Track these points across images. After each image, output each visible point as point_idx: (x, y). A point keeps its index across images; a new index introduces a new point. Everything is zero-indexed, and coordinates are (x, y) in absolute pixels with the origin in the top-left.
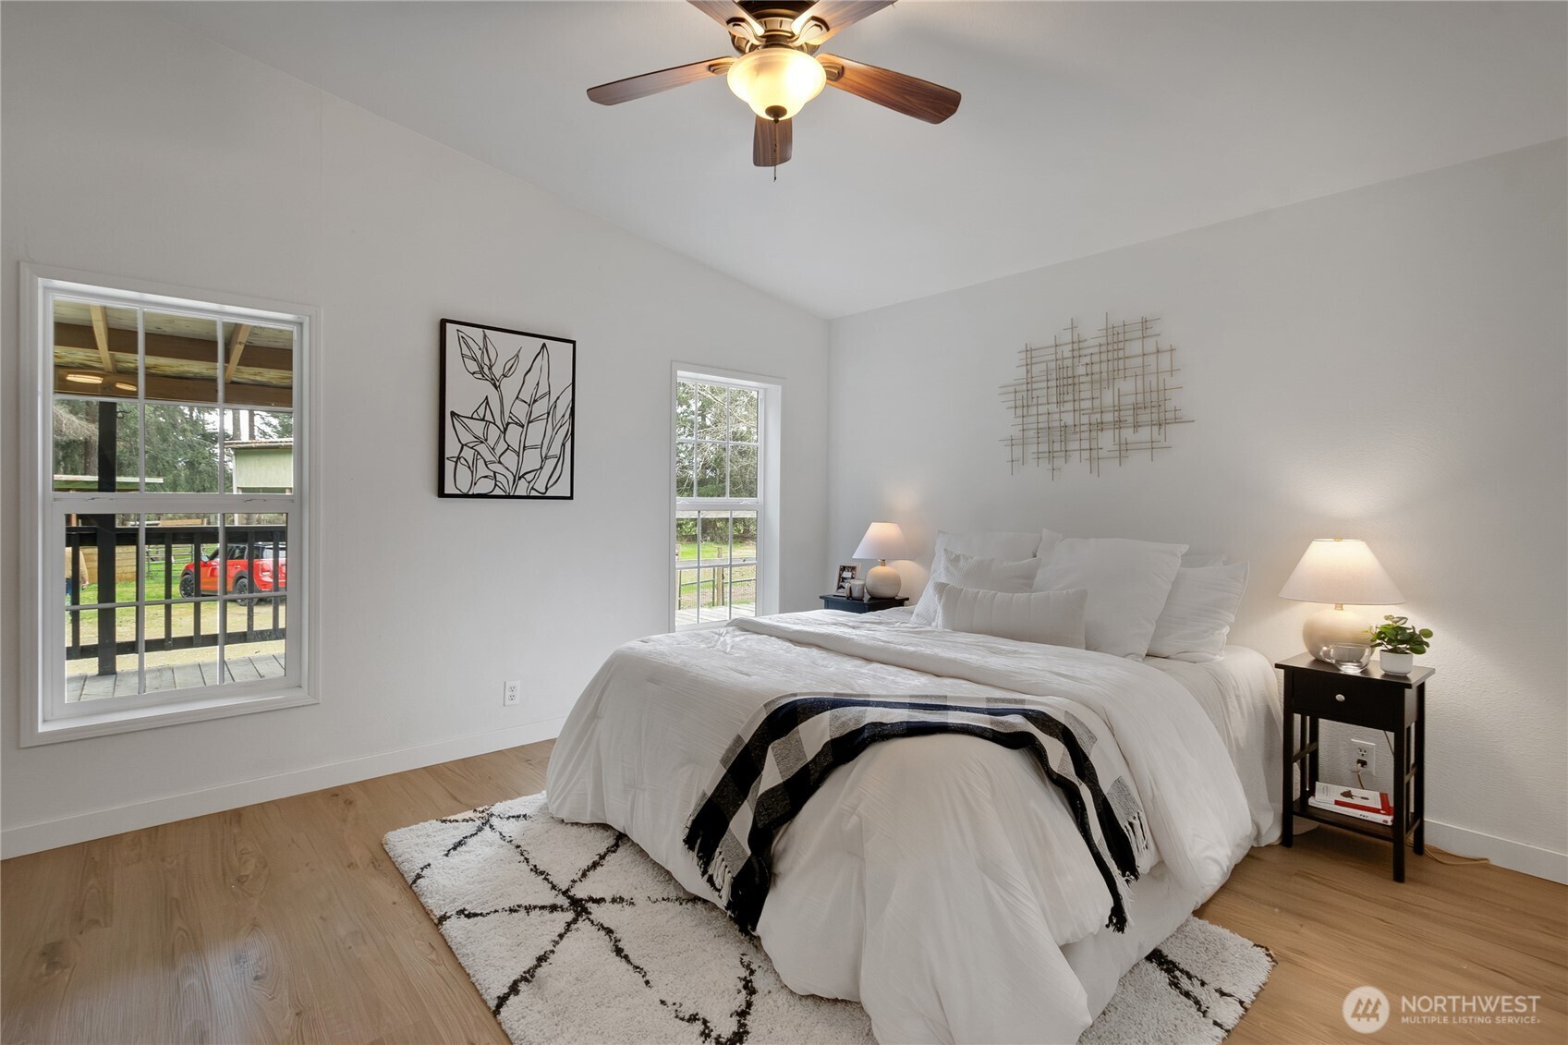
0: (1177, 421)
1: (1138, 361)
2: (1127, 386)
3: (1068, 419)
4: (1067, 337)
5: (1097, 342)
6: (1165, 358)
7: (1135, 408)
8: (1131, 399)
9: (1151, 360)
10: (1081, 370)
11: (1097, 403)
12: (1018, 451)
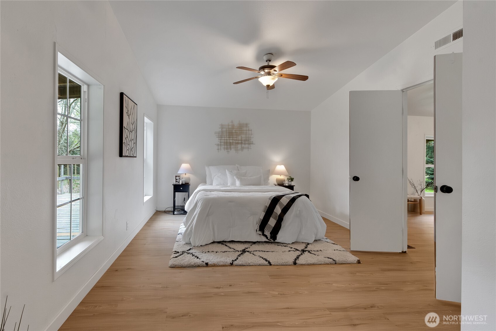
0: (252, 144)
1: (245, 131)
2: (243, 136)
3: (231, 141)
4: (231, 124)
5: (237, 126)
6: (250, 132)
7: (245, 140)
8: (244, 139)
9: (248, 131)
10: (234, 131)
11: (237, 138)
12: (219, 147)
